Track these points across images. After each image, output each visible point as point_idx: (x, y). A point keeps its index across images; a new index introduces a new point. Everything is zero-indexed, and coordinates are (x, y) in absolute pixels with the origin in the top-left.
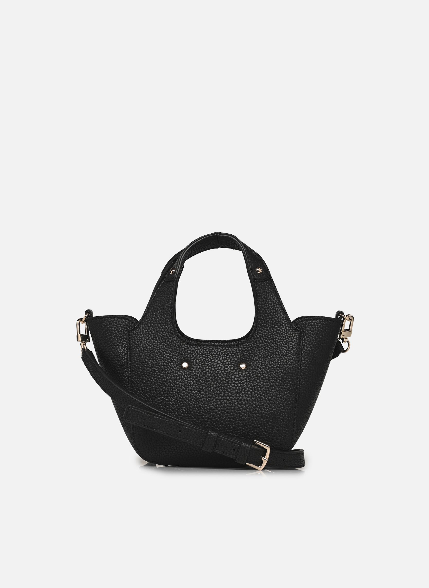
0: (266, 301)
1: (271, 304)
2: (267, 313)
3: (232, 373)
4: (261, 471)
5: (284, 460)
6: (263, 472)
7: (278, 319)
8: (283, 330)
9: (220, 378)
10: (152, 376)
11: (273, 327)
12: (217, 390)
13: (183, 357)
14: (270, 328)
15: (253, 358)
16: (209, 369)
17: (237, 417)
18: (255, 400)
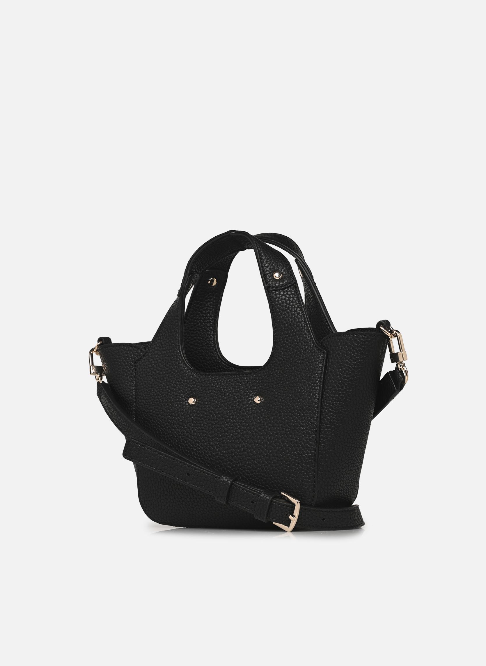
0: (285, 314)
1: (291, 318)
2: (287, 330)
3: (244, 409)
4: (291, 533)
5: (323, 519)
6: (293, 533)
7: (299, 337)
8: (304, 350)
9: (229, 416)
10: (155, 416)
11: (293, 347)
12: (225, 432)
13: (190, 390)
14: (290, 349)
15: (269, 389)
16: (217, 404)
17: (246, 465)
18: (266, 443)
